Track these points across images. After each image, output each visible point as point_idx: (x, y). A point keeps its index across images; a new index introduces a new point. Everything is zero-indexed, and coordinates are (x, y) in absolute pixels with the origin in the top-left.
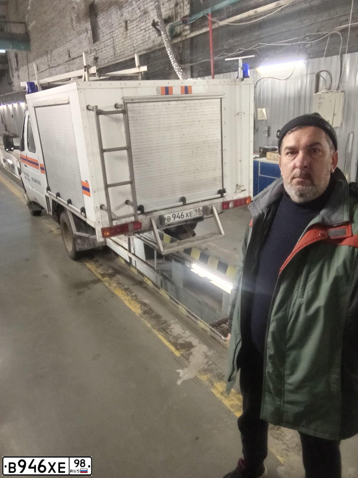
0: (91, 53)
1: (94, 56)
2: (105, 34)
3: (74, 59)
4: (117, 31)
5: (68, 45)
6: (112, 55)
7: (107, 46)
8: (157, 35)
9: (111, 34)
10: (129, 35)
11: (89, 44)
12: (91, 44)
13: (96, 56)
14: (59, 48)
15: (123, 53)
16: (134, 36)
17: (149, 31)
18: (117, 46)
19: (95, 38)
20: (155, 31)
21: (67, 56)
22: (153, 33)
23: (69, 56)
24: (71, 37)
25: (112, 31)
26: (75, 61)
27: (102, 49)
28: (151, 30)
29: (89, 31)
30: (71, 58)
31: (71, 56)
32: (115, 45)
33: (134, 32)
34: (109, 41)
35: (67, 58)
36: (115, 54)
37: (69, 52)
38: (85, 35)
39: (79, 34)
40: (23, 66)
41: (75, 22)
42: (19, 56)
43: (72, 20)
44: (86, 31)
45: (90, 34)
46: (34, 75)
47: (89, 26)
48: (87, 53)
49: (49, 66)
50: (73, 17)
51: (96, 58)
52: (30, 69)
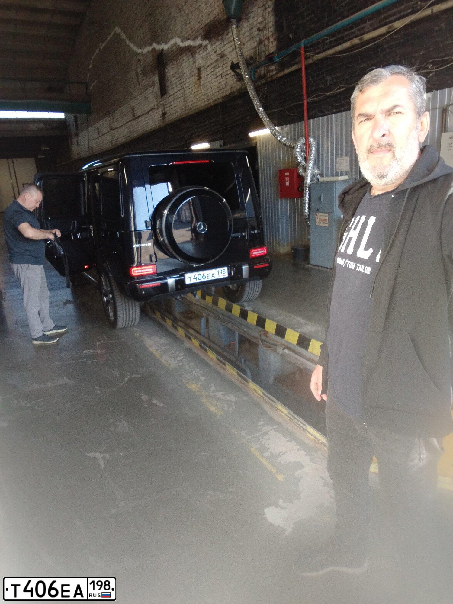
0: (158, 109)
1: (162, 111)
4: (188, 80)
6: (182, 108)
8: (236, 80)
9: (182, 85)
10: (202, 83)
11: (156, 98)
12: (158, 98)
15: (195, 105)
16: (208, 84)
17: (227, 77)
18: (188, 98)
20: (234, 76)
22: (231, 78)
25: (182, 81)
28: (229, 76)
29: (156, 85)
32: (186, 96)
33: (207, 80)
36: (186, 107)
40: (82, 131)
41: (140, 76)
42: (78, 120)
43: (137, 74)
44: (153, 85)
45: (157, 88)
46: (94, 139)
47: (156, 78)
48: (153, 109)
49: (111, 127)
50: (139, 70)
51: (164, 114)
52: (90, 133)
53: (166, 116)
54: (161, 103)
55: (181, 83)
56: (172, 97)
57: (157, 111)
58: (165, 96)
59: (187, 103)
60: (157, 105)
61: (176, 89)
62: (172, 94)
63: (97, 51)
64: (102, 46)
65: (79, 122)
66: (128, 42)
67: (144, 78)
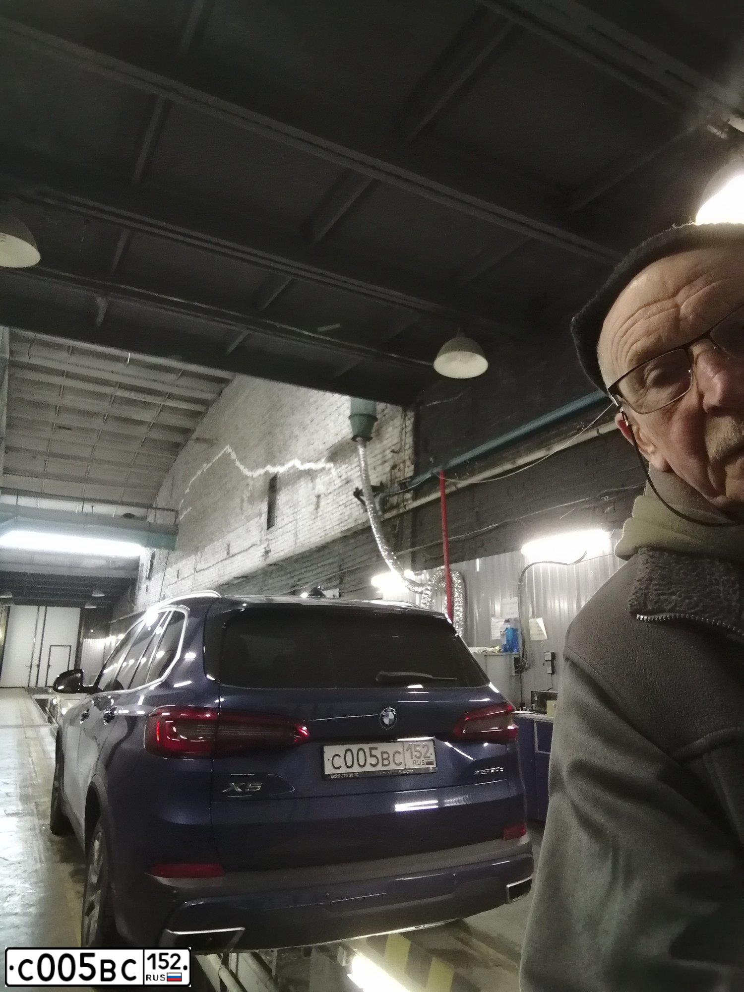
0: (260, 545)
1: (265, 548)
2: (285, 517)
3: (233, 556)
4: (303, 510)
5: (230, 537)
6: (291, 545)
7: (287, 532)
8: (362, 511)
9: (295, 515)
10: (320, 514)
11: (261, 532)
12: (263, 531)
13: (267, 549)
14: (215, 543)
15: (308, 541)
16: (327, 515)
17: (351, 506)
18: (301, 531)
19: (270, 523)
20: (360, 506)
21: (225, 552)
22: (356, 509)
23: (228, 553)
24: (237, 525)
25: (296, 510)
26: (235, 558)
27: (277, 538)
28: (354, 505)
29: (264, 515)
30: (231, 555)
31: (231, 552)
32: (298, 530)
33: (328, 510)
34: (290, 525)
35: (224, 555)
36: (296, 544)
37: (229, 546)
38: (256, 519)
39: (249, 519)
40: (158, 573)
41: (245, 504)
42: (156, 558)
43: (242, 501)
44: (260, 515)
45: (264, 517)
46: (170, 585)
47: (264, 507)
48: (254, 545)
49: (195, 569)
50: (245, 497)
51: (267, 552)
52: (167, 576)
53: (269, 554)
54: (266, 538)
55: (294, 513)
56: (280, 530)
57: (259, 548)
58: (272, 529)
59: (299, 538)
60: (261, 541)
61: (286, 520)
62: (280, 526)
63: (199, 473)
64: (206, 467)
65: (155, 562)
66: (238, 463)
67: (250, 506)
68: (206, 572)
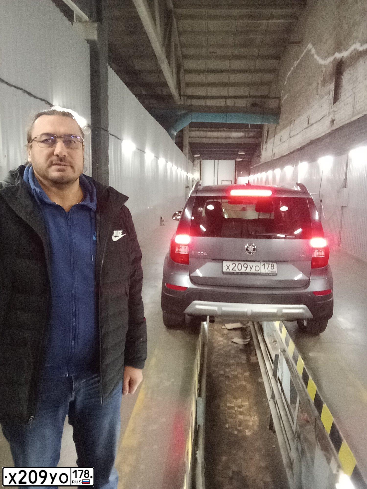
3: (311, 125)
35: (306, 125)
68: (296, 137)
